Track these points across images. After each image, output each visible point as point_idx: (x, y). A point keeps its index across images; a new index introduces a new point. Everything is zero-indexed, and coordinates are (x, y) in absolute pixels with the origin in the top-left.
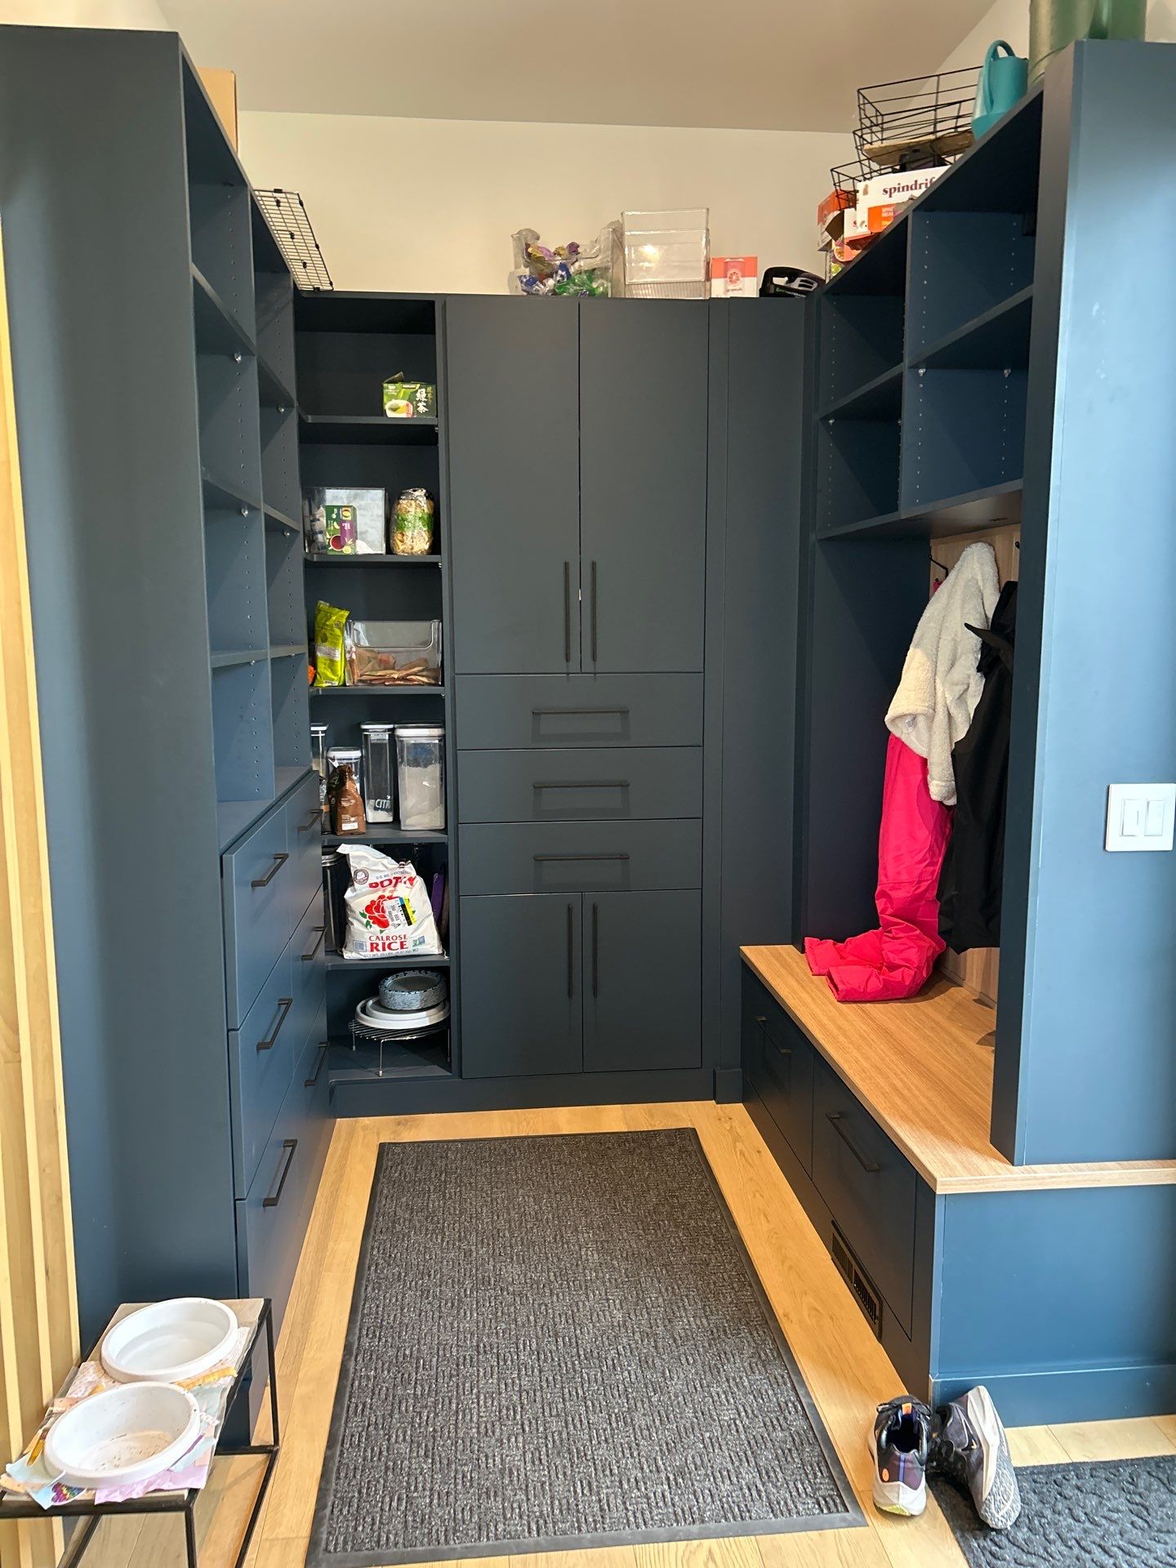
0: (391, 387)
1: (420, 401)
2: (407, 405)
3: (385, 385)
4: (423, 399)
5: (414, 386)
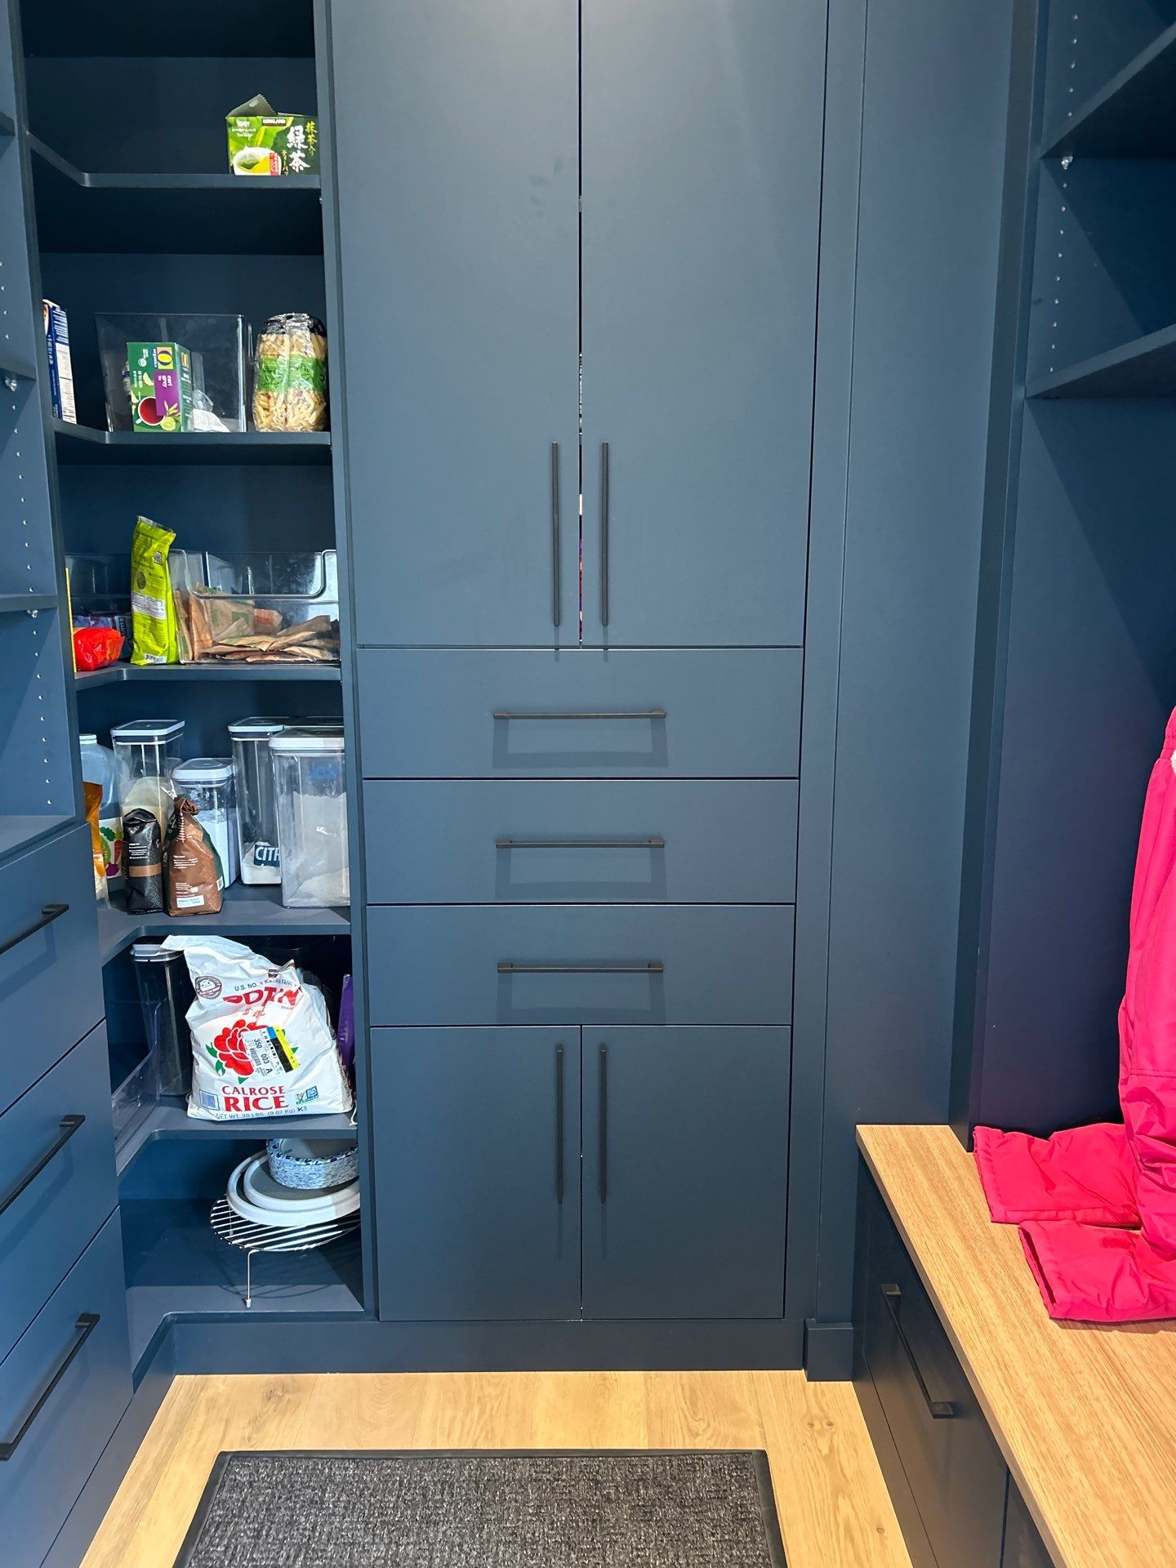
0: (243, 123)
1: (295, 149)
2: (272, 158)
3: (232, 120)
4: (300, 146)
5: (283, 121)
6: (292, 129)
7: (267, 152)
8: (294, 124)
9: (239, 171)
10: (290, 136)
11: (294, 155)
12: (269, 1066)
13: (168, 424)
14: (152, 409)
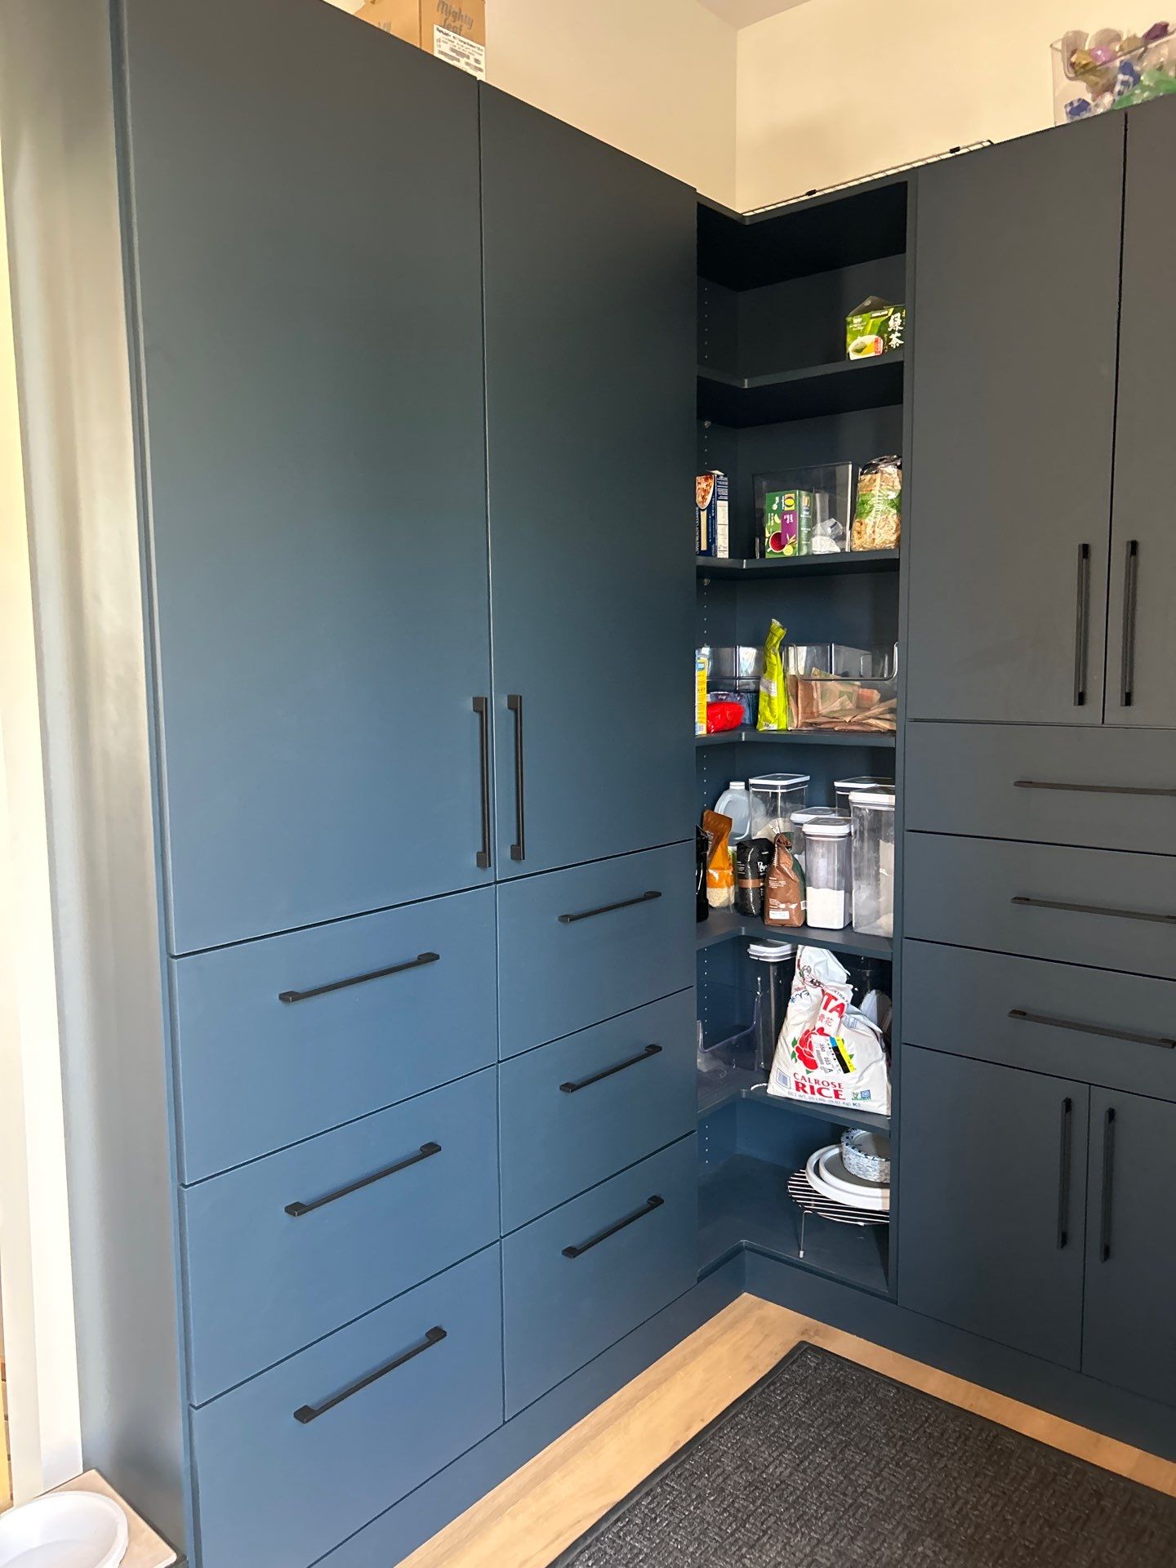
0: (857, 320)
1: (893, 331)
2: (876, 341)
3: (849, 319)
4: (898, 328)
5: (886, 312)
6: (893, 317)
7: (874, 337)
8: (894, 313)
9: (853, 356)
10: (891, 323)
11: (893, 336)
12: (830, 1067)
13: (788, 551)
14: (779, 541)
